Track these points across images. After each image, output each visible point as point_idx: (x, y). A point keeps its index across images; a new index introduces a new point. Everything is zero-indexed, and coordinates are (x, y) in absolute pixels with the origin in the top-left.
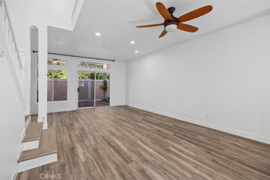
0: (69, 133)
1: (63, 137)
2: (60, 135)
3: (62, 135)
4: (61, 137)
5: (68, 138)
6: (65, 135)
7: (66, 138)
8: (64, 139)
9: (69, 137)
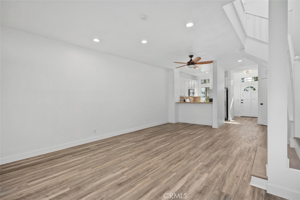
0: (230, 172)
1: (242, 170)
2: (244, 175)
3: (242, 174)
4: (244, 172)
5: (237, 166)
6: (236, 172)
7: (239, 167)
8: (242, 166)
9: (235, 166)
